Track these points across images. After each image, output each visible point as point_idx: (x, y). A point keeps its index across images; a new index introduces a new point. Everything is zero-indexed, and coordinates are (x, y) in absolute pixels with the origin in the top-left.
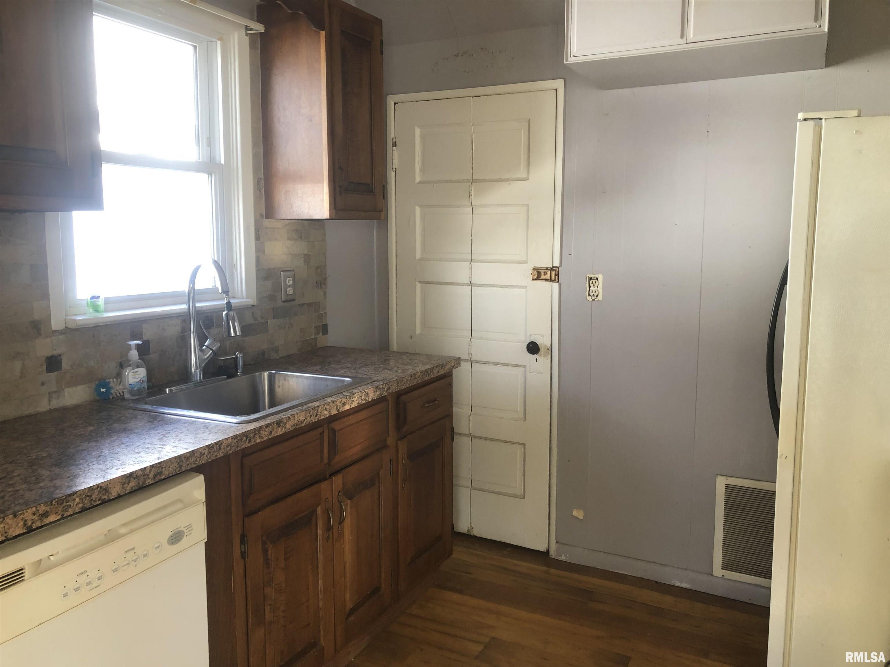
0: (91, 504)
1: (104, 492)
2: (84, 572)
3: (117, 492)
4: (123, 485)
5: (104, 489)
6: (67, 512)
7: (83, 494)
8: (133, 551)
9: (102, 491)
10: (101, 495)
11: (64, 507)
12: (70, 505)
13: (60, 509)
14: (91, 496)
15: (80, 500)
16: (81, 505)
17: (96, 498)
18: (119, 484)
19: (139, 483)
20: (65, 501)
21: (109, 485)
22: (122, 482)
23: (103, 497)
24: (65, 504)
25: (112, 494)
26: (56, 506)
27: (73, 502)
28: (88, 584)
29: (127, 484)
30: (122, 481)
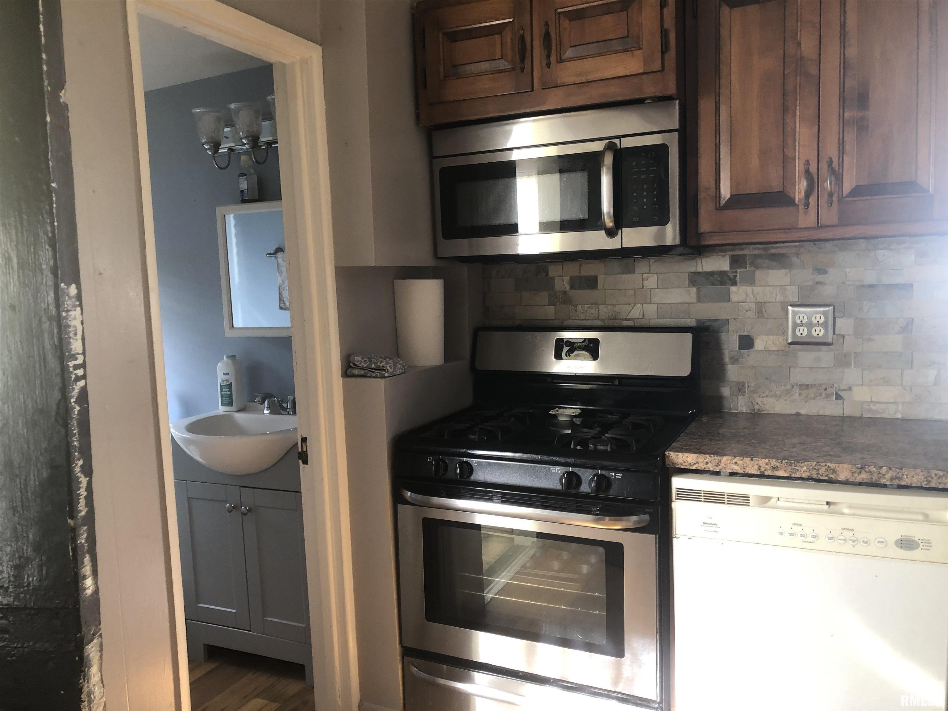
0: (817, 476)
1: (831, 471)
2: (799, 524)
3: (846, 477)
4: (853, 473)
5: (832, 469)
6: (794, 473)
7: (811, 466)
8: (852, 533)
9: (830, 470)
10: (828, 473)
11: (792, 469)
12: (798, 470)
13: (789, 469)
14: (818, 470)
15: (807, 469)
16: (808, 474)
17: (823, 474)
18: (849, 471)
19: (872, 478)
20: (793, 464)
21: (837, 467)
22: (852, 471)
23: (831, 476)
24: (793, 467)
25: (840, 477)
26: (786, 465)
27: (801, 468)
28: (802, 536)
29: (857, 474)
30: (851, 469)
